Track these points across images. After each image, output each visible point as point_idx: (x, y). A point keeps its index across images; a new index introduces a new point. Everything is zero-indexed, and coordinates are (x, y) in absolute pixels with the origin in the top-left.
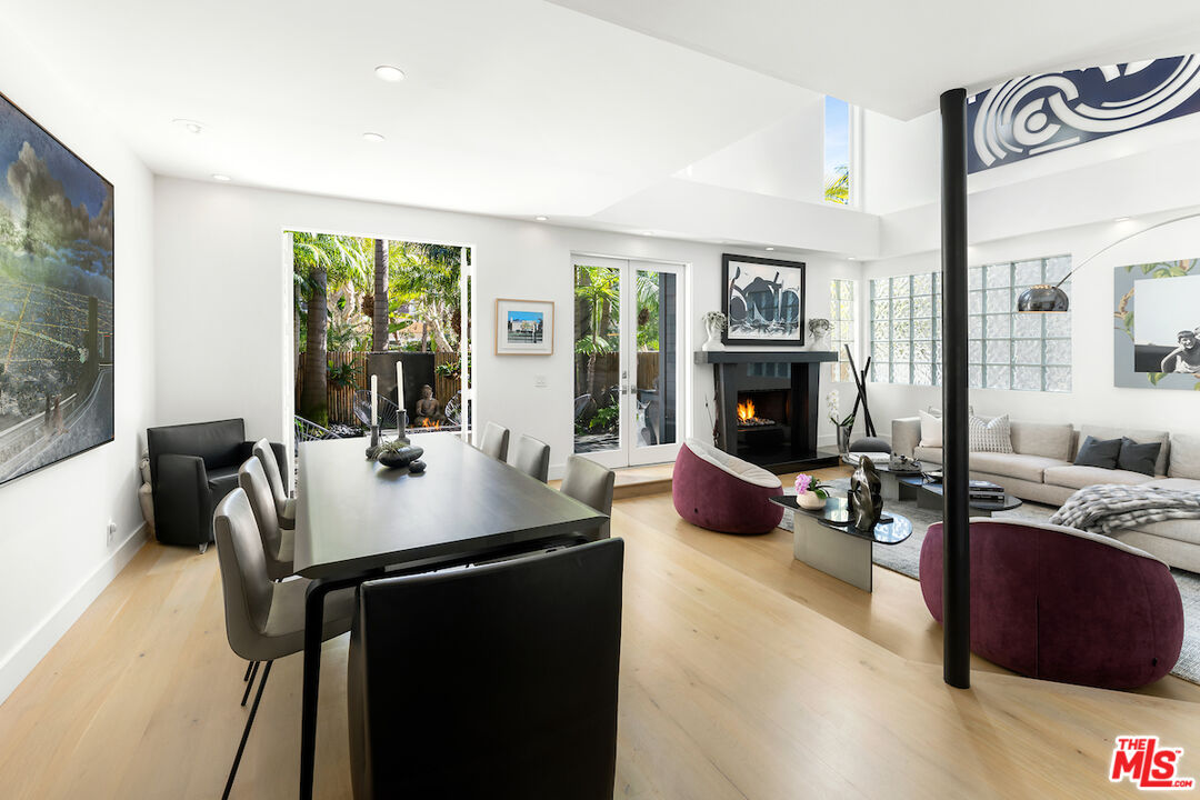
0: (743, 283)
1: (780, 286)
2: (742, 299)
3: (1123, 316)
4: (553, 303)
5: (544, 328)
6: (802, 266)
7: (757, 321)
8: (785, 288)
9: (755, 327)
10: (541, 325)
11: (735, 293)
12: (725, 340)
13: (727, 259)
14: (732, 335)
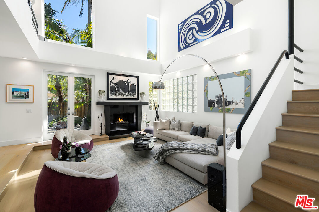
0: (115, 81)
1: (130, 83)
2: (115, 86)
3: (206, 91)
4: (33, 86)
5: (30, 94)
6: (137, 77)
7: (121, 93)
8: (131, 83)
9: (120, 95)
10: (28, 93)
11: (112, 84)
12: (108, 98)
13: (108, 74)
14: (110, 97)
